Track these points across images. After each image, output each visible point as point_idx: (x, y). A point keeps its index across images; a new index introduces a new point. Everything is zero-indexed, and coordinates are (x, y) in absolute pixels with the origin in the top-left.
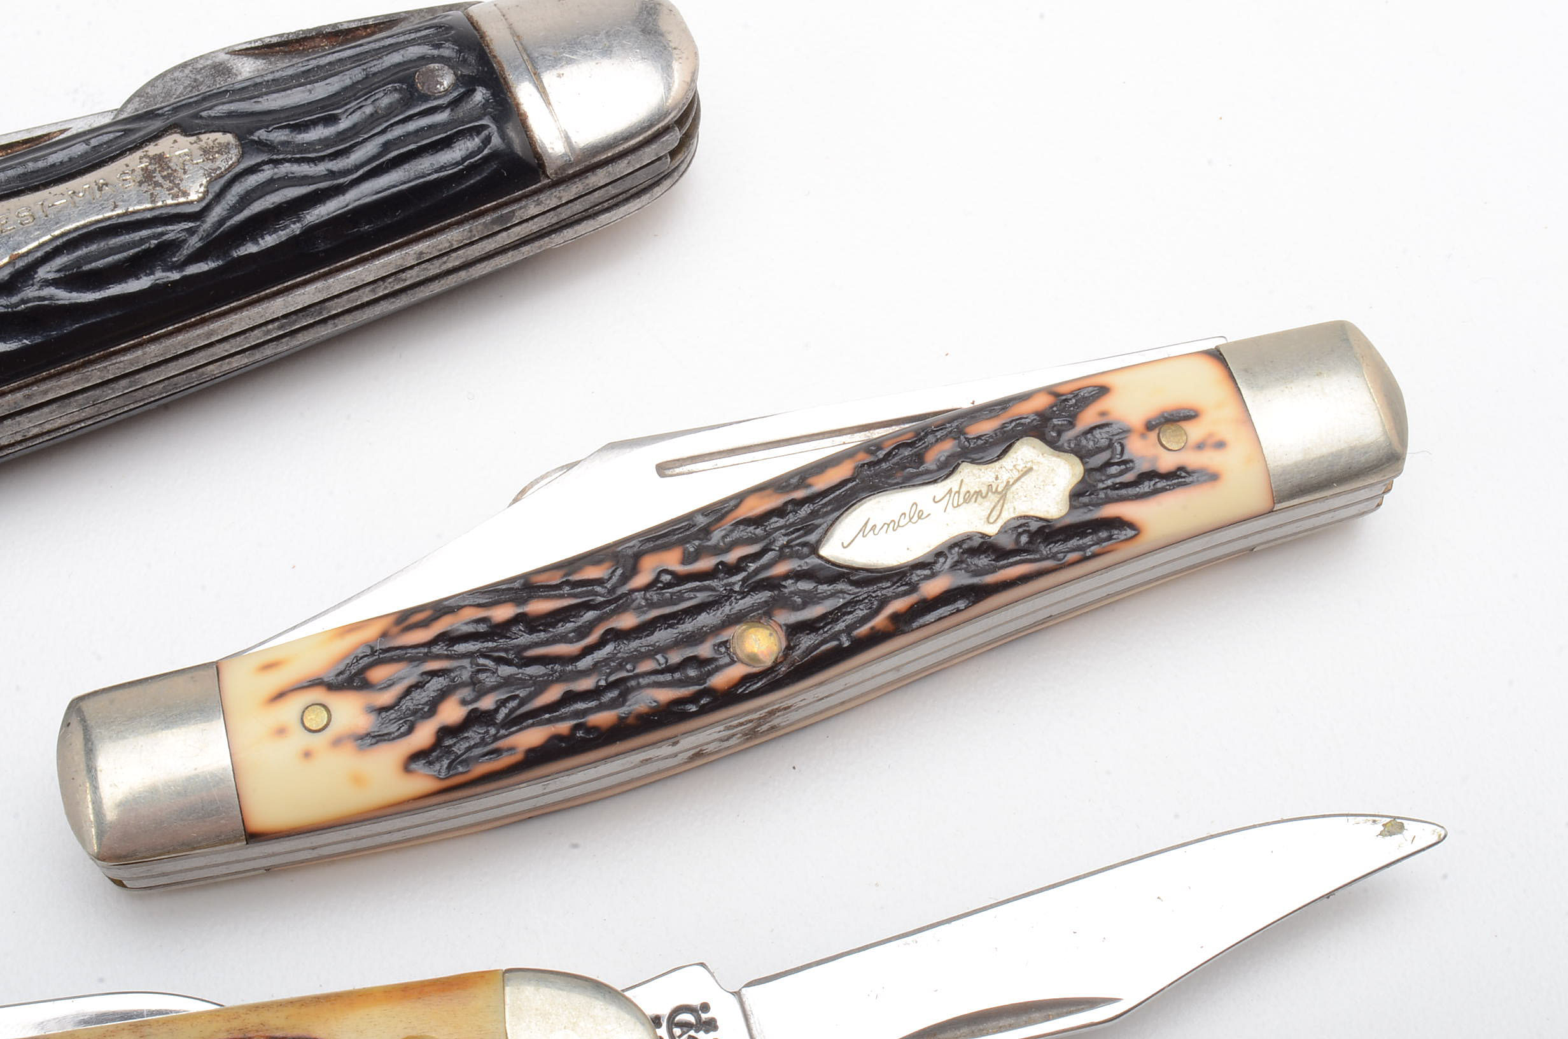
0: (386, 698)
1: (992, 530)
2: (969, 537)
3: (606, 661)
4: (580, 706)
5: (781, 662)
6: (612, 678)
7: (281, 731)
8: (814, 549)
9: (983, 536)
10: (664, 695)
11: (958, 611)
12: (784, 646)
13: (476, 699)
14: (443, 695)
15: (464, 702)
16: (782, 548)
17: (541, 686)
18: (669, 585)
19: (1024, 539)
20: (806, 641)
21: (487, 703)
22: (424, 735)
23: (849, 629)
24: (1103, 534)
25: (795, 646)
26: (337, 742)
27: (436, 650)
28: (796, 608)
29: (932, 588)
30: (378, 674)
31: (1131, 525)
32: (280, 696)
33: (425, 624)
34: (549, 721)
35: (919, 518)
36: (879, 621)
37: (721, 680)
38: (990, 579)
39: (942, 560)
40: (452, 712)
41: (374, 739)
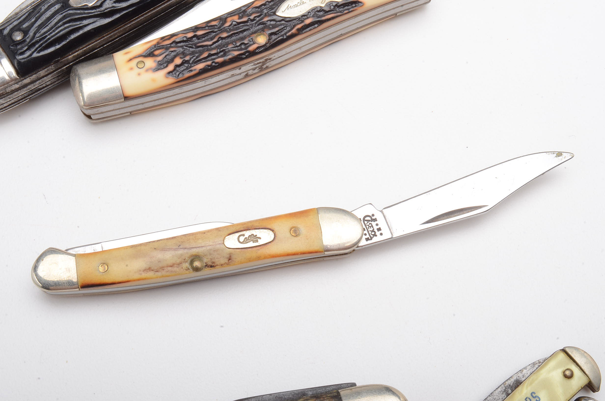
0: (160, 58)
1: (323, 5)
2: (317, 7)
3: (219, 45)
4: (213, 57)
5: (267, 43)
6: (221, 50)
7: (131, 69)
8: (274, 13)
9: (321, 7)
10: (236, 53)
11: (315, 28)
12: (268, 39)
13: (184, 57)
14: (175, 57)
15: (181, 58)
16: (266, 13)
17: (201, 53)
18: (235, 25)
19: (332, 7)
20: (274, 37)
21: (187, 58)
22: (171, 67)
23: (286, 34)
24: (354, 5)
25: (271, 39)
26: (147, 70)
27: (172, 45)
28: (270, 29)
29: (308, 21)
30: (157, 52)
31: (361, 2)
32: (131, 60)
33: (169, 39)
34: (205, 62)
35: (303, 3)
36: (294, 31)
37: (251, 48)
38: (324, 18)
39: (310, 14)
40: (178, 61)
41: (157, 69)
